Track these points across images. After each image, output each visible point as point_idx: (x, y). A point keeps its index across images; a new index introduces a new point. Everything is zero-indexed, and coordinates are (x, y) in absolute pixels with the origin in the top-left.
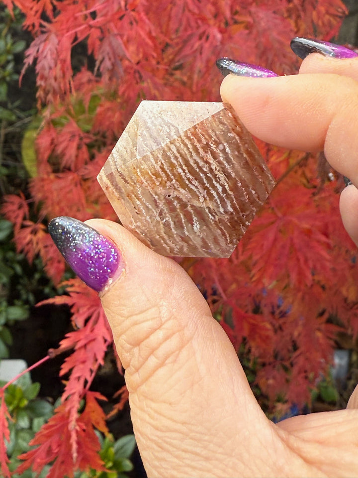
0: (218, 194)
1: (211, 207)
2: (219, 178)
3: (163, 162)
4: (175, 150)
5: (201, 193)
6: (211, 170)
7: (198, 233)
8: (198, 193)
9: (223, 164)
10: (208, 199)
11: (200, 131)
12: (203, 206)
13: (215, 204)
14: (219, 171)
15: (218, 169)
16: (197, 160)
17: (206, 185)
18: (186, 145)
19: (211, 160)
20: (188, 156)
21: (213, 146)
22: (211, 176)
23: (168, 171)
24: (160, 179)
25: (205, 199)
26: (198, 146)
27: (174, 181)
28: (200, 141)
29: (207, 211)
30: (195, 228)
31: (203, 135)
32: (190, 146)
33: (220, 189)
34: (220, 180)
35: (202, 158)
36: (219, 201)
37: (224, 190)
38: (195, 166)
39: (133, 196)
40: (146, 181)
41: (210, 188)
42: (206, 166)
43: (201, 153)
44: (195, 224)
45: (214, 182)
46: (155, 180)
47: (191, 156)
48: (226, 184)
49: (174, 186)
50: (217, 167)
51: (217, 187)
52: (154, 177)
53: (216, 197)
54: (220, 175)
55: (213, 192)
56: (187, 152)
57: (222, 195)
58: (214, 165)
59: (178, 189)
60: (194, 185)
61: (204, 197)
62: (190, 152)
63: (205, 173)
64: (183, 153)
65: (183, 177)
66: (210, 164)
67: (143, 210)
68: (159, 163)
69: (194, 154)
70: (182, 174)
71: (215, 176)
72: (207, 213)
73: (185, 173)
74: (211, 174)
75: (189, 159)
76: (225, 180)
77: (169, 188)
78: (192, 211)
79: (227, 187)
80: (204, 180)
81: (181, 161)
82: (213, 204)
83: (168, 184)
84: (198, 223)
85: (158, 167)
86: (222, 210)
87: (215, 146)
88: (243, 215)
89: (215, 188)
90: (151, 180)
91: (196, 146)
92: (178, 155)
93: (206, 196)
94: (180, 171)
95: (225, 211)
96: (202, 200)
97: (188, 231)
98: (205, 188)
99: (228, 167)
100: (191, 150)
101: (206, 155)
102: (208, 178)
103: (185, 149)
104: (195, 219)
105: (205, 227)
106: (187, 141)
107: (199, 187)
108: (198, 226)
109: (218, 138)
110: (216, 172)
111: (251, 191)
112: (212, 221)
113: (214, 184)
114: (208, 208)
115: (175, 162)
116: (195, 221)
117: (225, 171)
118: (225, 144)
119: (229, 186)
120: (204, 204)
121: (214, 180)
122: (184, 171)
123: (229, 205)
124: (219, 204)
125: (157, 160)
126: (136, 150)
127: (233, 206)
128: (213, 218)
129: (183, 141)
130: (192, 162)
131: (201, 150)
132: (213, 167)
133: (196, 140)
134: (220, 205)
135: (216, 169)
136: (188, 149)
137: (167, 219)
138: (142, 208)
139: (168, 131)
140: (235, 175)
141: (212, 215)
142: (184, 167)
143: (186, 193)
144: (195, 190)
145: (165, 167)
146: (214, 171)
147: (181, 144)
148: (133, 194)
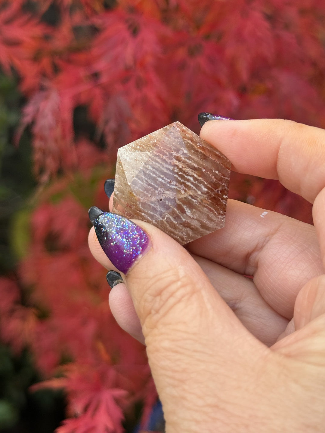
0: (192, 183)
1: (191, 194)
2: (187, 172)
3: (146, 179)
4: (150, 168)
5: (180, 188)
6: (180, 170)
7: (192, 216)
8: (178, 189)
9: (186, 162)
10: (187, 190)
11: (162, 148)
12: (186, 196)
13: (193, 191)
14: (185, 167)
15: (184, 167)
16: (168, 168)
17: (181, 181)
18: (156, 161)
19: (177, 163)
20: (161, 167)
21: (174, 153)
22: (182, 173)
23: (152, 183)
24: (150, 192)
25: (185, 191)
26: (164, 157)
27: (159, 188)
28: (164, 154)
29: (190, 198)
30: (188, 213)
31: (165, 149)
32: (159, 160)
33: (191, 179)
34: (189, 173)
35: (170, 164)
36: (194, 188)
37: (195, 179)
38: (168, 172)
39: (138, 211)
40: (142, 198)
41: (185, 182)
42: (175, 168)
43: (168, 162)
44: (187, 211)
45: (186, 176)
46: (147, 194)
47: (163, 167)
48: (194, 174)
49: (161, 192)
50: (183, 166)
51: (189, 179)
52: (145, 192)
53: (192, 186)
54: (187, 170)
55: (188, 183)
56: (159, 165)
57: (195, 182)
58: (180, 165)
59: (164, 192)
60: (174, 185)
61: (183, 190)
62: (161, 164)
63: (177, 173)
64: (157, 167)
65: (164, 183)
66: (177, 166)
67: (149, 218)
68: (145, 181)
69: (164, 164)
70: (162, 181)
71: (184, 172)
72: (191, 200)
73: (164, 179)
74: (181, 172)
75: (162, 169)
76: (192, 171)
77: (158, 195)
78: (180, 203)
79: (195, 176)
80: (179, 178)
81: (157, 173)
82: (192, 192)
83: (157, 192)
84: (188, 209)
85: (145, 184)
86: (199, 193)
87: (175, 153)
88: (218, 191)
89: (189, 180)
90: (145, 195)
91: (163, 158)
92: (154, 170)
93: (185, 188)
94: (160, 180)
95: (202, 193)
96: (183, 192)
97: (184, 218)
98: (181, 183)
99: (190, 162)
100: (161, 162)
101: (172, 161)
102: (180, 176)
103: (157, 164)
104: (185, 207)
105: (194, 210)
106: (156, 158)
107: (178, 185)
108: (189, 211)
109: (175, 147)
110: (184, 169)
111: (214, 172)
112: (196, 203)
113: (186, 178)
114: (190, 195)
115: (154, 175)
116: (185, 209)
117: (189, 166)
118: (182, 149)
119: (196, 174)
120: (186, 194)
121: (185, 175)
122: (163, 179)
123: (203, 187)
124: (195, 189)
125: (143, 180)
126: (127, 180)
127: (206, 186)
128: (196, 201)
129: (153, 160)
130: (165, 171)
131: (167, 160)
132: (180, 167)
133: (161, 155)
134: (197, 190)
135: (183, 168)
136: (158, 163)
137: (167, 216)
138: (147, 217)
139: (141, 158)
140: (198, 166)
141: (195, 199)
142: (162, 176)
143: (171, 192)
144: (176, 187)
145: (150, 182)
146: (182, 169)
147: (152, 162)
148: (138, 210)
